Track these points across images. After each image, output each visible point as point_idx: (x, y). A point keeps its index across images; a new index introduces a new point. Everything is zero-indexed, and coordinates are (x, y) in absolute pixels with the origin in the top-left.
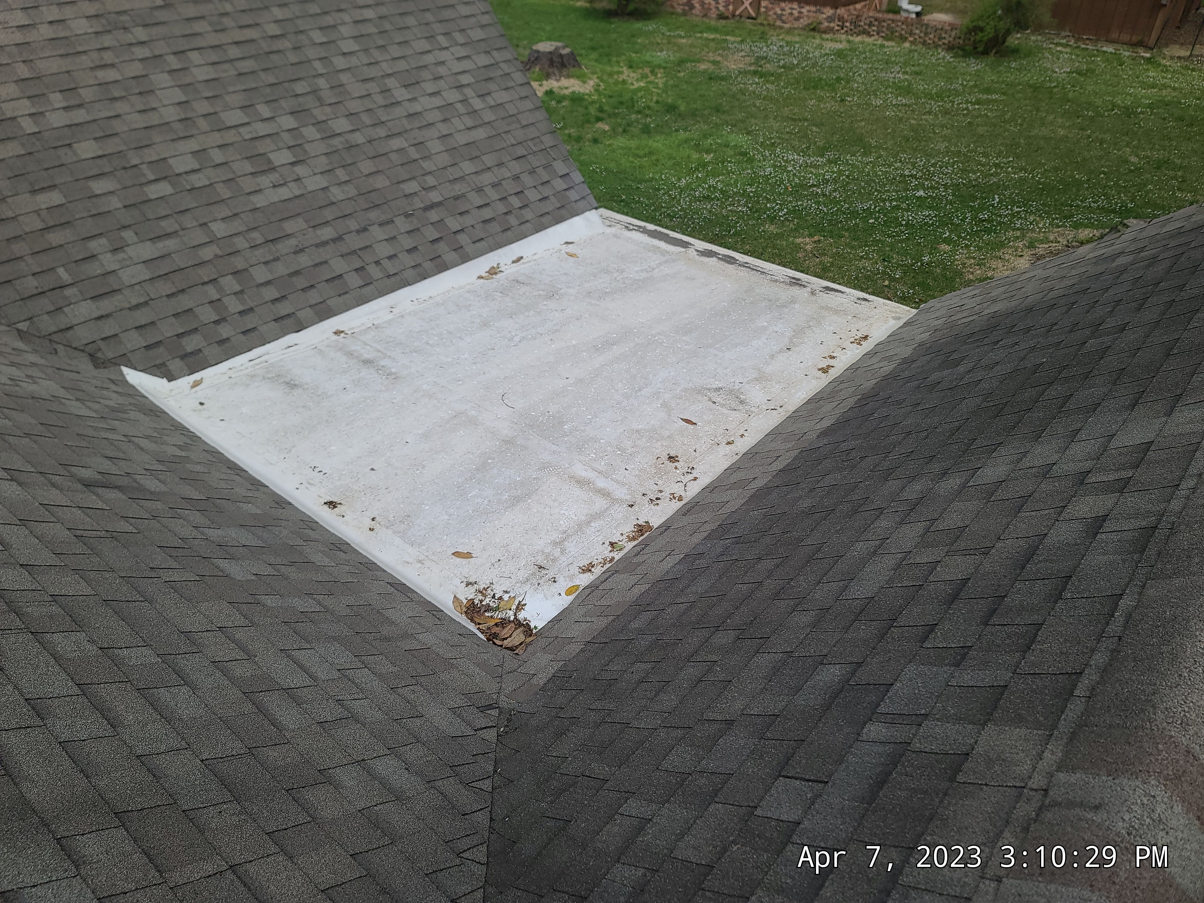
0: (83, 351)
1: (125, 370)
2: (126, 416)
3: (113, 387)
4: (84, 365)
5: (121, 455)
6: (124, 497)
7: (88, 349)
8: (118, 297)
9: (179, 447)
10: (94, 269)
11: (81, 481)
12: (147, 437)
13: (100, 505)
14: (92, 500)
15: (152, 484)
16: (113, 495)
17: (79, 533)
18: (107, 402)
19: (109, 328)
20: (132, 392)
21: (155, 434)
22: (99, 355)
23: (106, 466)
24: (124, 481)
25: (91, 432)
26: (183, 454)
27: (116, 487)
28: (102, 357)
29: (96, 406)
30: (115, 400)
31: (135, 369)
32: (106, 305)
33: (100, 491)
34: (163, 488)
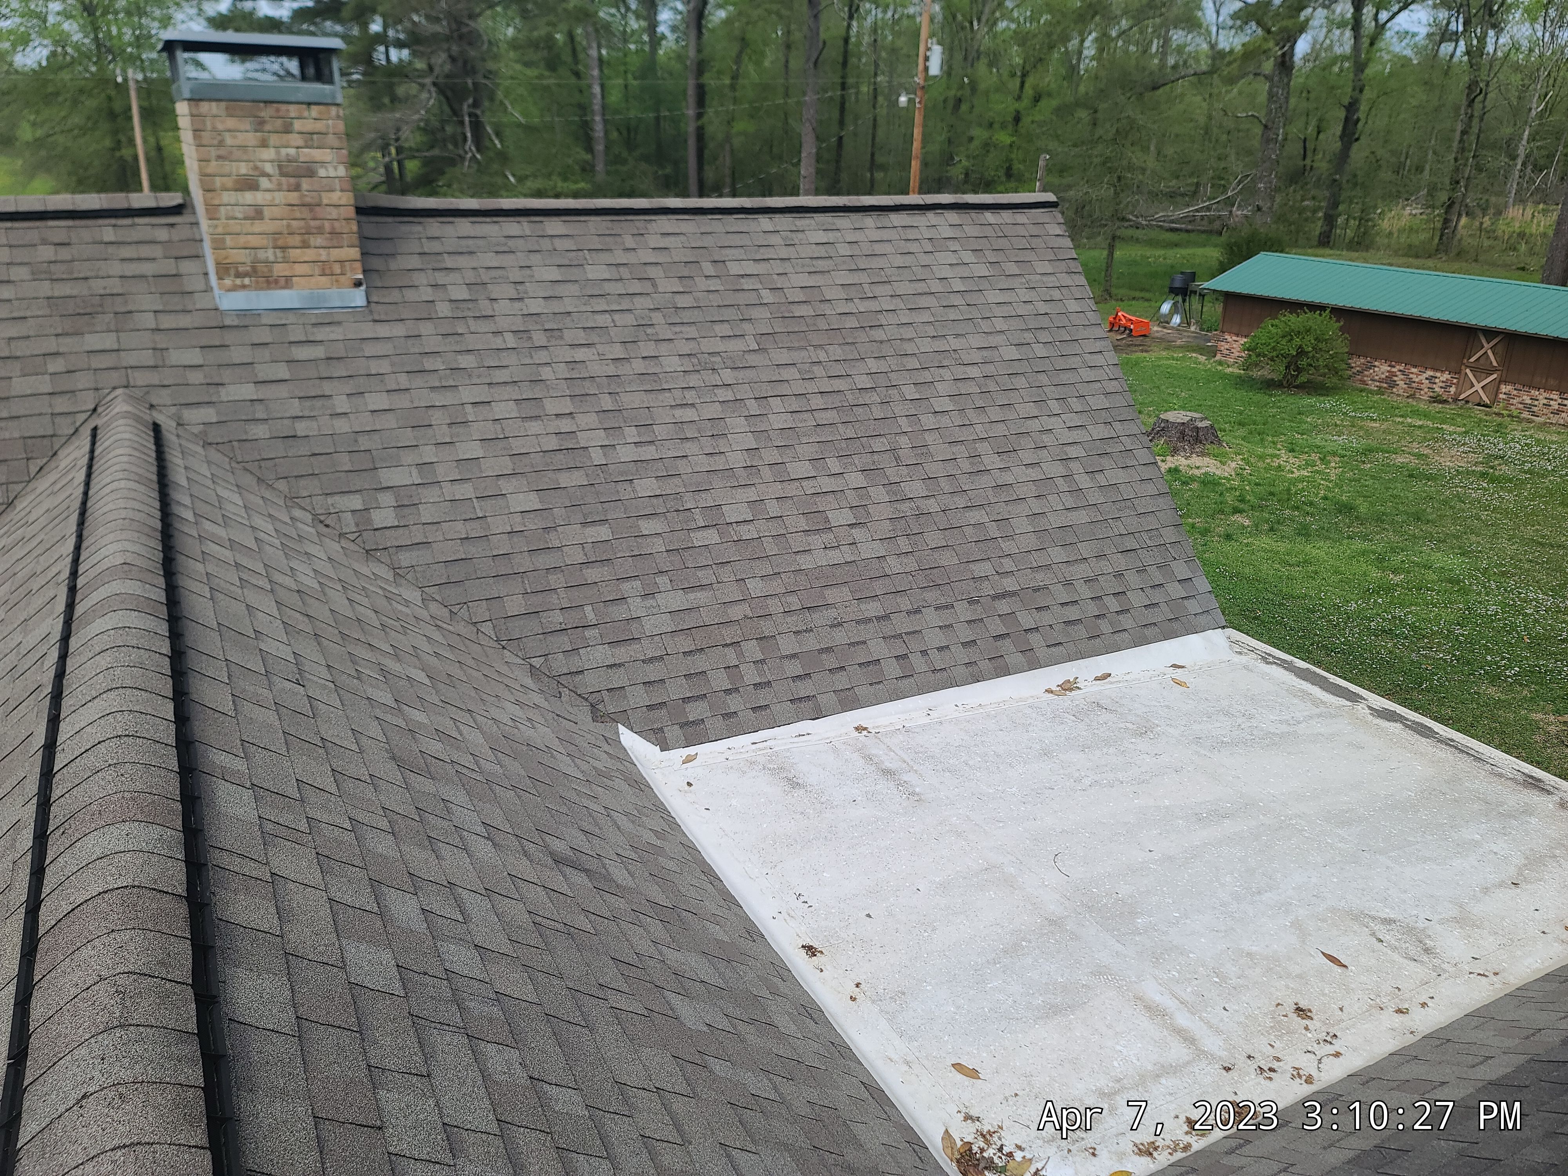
0: (586, 700)
1: (622, 729)
2: (609, 783)
3: (606, 747)
4: (584, 715)
5: (597, 831)
6: (590, 884)
7: (592, 698)
8: (636, 646)
9: (655, 832)
10: (619, 612)
11: (552, 854)
12: (627, 814)
13: (565, 889)
14: (557, 881)
15: (620, 875)
16: (579, 878)
17: (539, 919)
18: (597, 764)
19: (618, 678)
20: (622, 756)
21: (635, 813)
22: (600, 707)
23: (580, 841)
24: (593, 864)
25: (573, 796)
26: (658, 843)
27: (586, 871)
28: (603, 710)
29: (585, 767)
30: (603, 763)
31: (632, 730)
32: (622, 654)
33: (568, 870)
34: (630, 883)
